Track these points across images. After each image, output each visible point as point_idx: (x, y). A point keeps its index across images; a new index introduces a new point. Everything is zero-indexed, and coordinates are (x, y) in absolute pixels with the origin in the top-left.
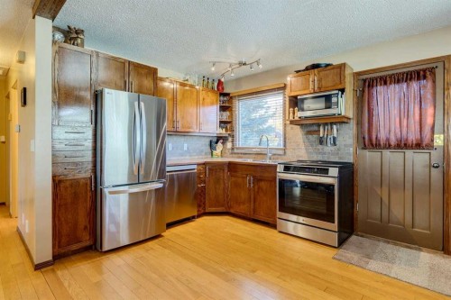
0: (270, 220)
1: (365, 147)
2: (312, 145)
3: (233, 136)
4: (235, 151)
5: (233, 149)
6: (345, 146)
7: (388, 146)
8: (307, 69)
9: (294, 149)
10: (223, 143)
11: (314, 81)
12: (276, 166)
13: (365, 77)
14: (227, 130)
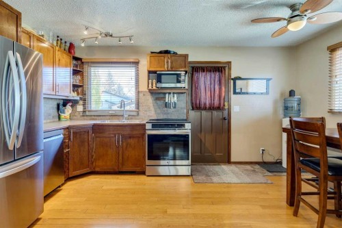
0: (138, 169)
1: (193, 109)
2: (159, 108)
3: (85, 100)
4: (87, 113)
5: (84, 112)
6: (182, 108)
7: (205, 109)
8: (161, 52)
9: (146, 111)
10: (72, 106)
11: (168, 62)
12: (144, 125)
13: (193, 65)
14: (78, 94)
